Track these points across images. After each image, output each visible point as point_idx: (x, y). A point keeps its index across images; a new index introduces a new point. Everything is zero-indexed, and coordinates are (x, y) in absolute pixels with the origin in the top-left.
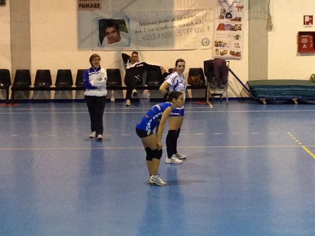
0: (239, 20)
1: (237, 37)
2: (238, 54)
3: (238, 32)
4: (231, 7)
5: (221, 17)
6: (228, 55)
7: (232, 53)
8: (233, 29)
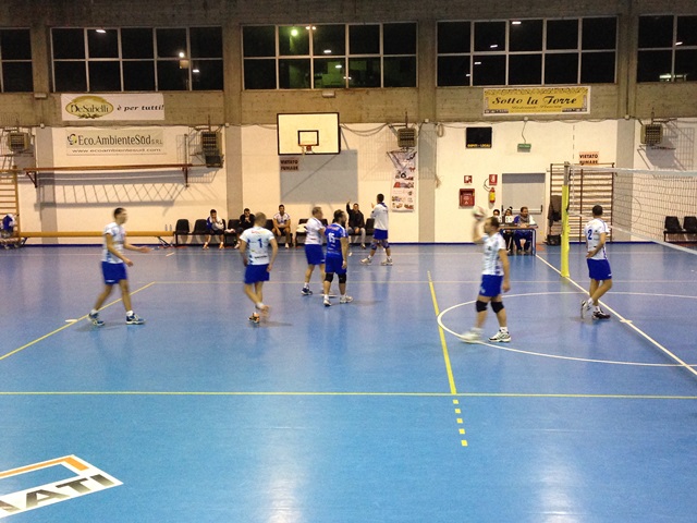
0: (412, 179)
1: (410, 193)
2: (411, 207)
3: (411, 189)
4: (404, 168)
5: (397, 177)
6: (403, 208)
7: (406, 206)
8: (407, 186)
